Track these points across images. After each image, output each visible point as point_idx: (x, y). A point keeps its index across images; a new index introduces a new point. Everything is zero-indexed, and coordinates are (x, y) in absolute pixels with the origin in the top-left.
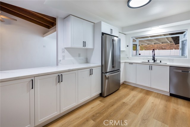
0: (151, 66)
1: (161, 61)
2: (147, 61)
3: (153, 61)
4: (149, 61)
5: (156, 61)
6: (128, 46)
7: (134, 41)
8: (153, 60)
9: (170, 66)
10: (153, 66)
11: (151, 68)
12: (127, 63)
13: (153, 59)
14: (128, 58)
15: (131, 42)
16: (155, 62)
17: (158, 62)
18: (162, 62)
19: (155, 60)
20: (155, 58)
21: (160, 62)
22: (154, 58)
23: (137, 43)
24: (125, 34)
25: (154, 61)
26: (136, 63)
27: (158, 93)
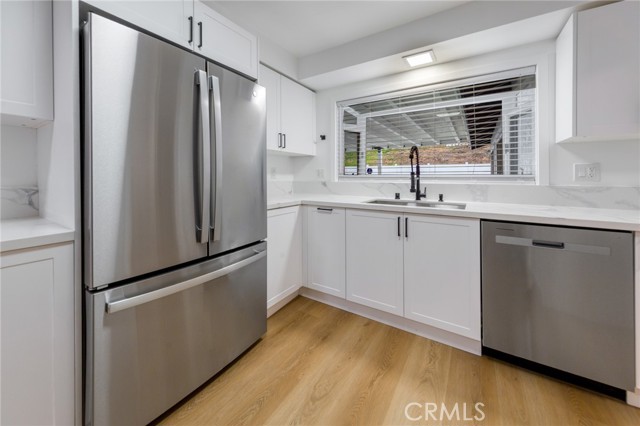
0: (403, 218)
1: (441, 197)
2: (393, 198)
3: (412, 197)
4: (397, 196)
5: (424, 196)
6: (323, 138)
7: (348, 118)
8: (412, 190)
9: (482, 220)
10: (410, 218)
11: (403, 230)
12: (310, 208)
13: (413, 187)
14: (324, 184)
15: (336, 120)
16: (422, 200)
17: (432, 198)
18: (445, 200)
19: (422, 192)
20: (421, 182)
21: (437, 200)
22: (418, 181)
23: (360, 126)
24: (313, 91)
25: (419, 196)
26: (346, 208)
27: (433, 343)
